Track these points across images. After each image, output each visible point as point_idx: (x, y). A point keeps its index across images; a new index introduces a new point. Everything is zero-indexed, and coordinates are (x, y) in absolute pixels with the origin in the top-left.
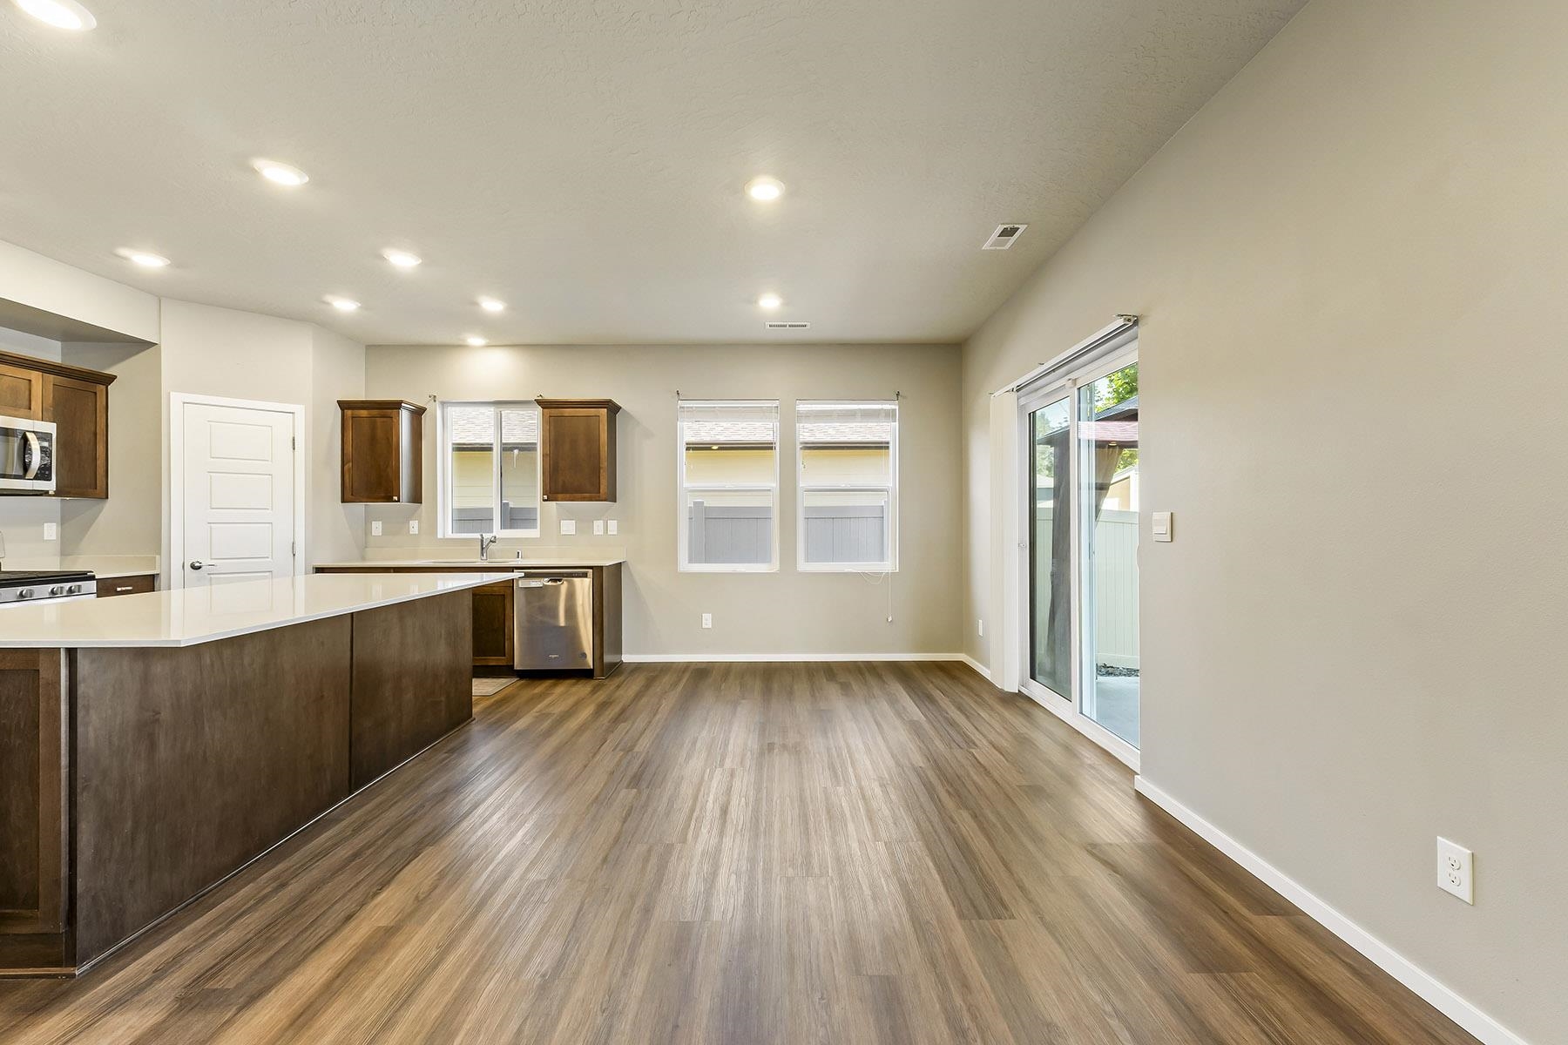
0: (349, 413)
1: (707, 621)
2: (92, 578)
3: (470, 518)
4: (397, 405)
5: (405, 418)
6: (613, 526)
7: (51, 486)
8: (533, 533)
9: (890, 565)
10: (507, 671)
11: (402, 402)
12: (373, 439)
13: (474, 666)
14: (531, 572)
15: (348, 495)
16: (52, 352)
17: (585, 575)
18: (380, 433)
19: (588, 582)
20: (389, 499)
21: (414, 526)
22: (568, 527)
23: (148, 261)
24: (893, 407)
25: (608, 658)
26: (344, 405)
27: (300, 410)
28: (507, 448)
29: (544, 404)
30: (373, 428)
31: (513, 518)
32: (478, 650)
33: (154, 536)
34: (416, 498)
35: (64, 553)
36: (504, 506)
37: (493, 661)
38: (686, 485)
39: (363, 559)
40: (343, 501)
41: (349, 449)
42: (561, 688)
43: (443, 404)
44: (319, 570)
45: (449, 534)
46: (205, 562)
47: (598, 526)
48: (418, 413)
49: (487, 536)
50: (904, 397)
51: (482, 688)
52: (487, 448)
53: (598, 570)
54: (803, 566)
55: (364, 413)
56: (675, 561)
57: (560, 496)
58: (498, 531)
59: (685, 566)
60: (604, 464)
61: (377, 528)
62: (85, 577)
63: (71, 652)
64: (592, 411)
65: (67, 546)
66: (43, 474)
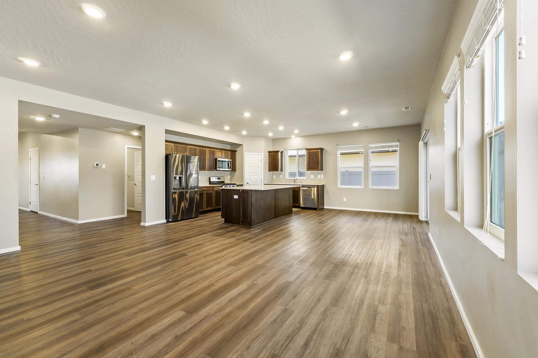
0: (270, 153)
1: (345, 199)
2: (236, 184)
3: (292, 174)
4: (278, 151)
5: (280, 153)
6: (322, 176)
7: (231, 170)
8: (305, 178)
9: (397, 187)
10: (299, 207)
11: (279, 151)
12: (274, 158)
13: (293, 206)
14: (303, 186)
15: (270, 170)
16: (229, 147)
17: (315, 187)
18: (275, 157)
19: (316, 188)
20: (277, 171)
21: (281, 176)
22: (312, 176)
23: (244, 133)
24: (398, 144)
25: (320, 207)
26: (269, 152)
27: (262, 154)
28: (299, 156)
29: (307, 149)
30: (274, 156)
31: (301, 174)
32: (294, 202)
33: (242, 178)
34: (282, 170)
35: (231, 181)
36: (299, 172)
37: (297, 205)
38: (340, 166)
39: (272, 183)
40: (269, 171)
41: (270, 161)
42: (310, 211)
43: (287, 150)
44: (265, 184)
45: (288, 178)
46: (249, 183)
47: (319, 176)
48: (282, 152)
49: (295, 178)
50: (401, 141)
51: (294, 209)
52: (295, 156)
53: (318, 186)
54: (371, 187)
55: (272, 153)
56: (337, 185)
57: (310, 170)
58: (297, 177)
59: (339, 186)
60: (320, 162)
61: (274, 176)
62: (235, 184)
63: (251, 190)
64: (317, 150)
65: (231, 180)
66: (230, 168)
